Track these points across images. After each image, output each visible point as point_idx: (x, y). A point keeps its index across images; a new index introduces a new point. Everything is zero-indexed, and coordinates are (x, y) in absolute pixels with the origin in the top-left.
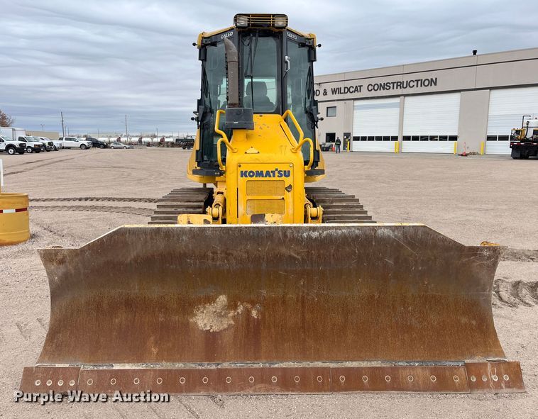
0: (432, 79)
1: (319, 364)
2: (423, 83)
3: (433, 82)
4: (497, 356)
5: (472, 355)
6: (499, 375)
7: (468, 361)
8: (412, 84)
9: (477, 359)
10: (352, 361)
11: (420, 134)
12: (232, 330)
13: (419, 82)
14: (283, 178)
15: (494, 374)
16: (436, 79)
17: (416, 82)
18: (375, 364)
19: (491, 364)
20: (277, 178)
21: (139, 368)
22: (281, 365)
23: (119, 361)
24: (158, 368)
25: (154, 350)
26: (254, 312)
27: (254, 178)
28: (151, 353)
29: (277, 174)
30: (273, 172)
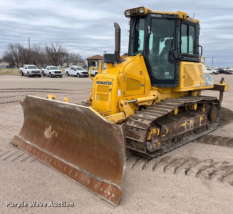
1: (63, 160)
4: (117, 184)
5: (108, 179)
6: (111, 193)
7: (104, 181)
9: (108, 182)
10: (72, 163)
12: (50, 139)
14: (109, 85)
15: (110, 191)
18: (77, 168)
19: (111, 186)
20: (107, 85)
21: (30, 144)
22: (54, 156)
23: (28, 140)
24: (33, 145)
25: (35, 139)
26: (56, 134)
27: (100, 85)
28: (34, 140)
29: (107, 83)
30: (106, 82)
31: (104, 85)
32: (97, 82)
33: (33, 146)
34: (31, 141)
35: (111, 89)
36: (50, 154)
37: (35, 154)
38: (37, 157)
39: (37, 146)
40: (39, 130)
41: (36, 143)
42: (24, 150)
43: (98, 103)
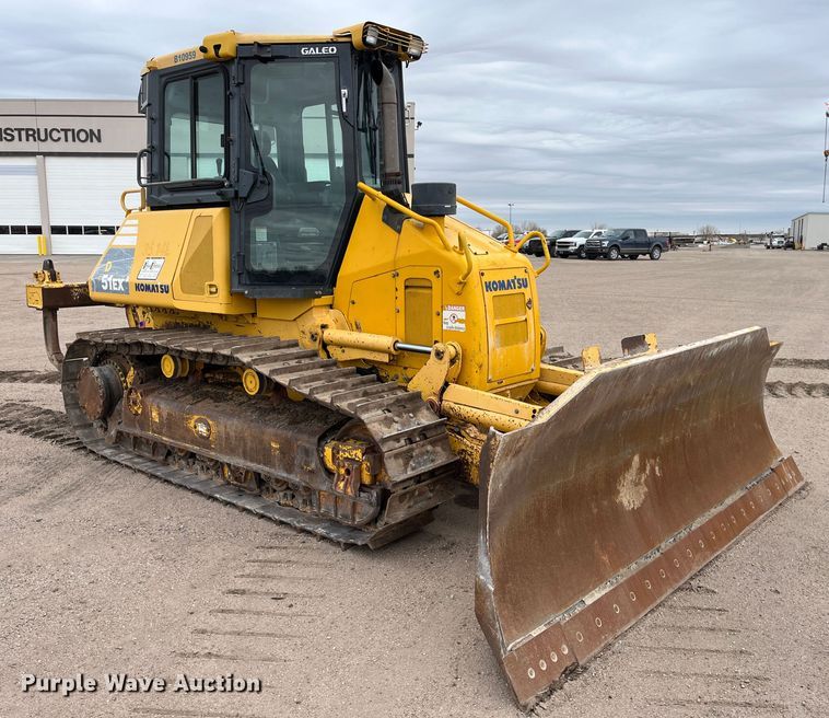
0: (91, 130)
1: (714, 511)
2: (76, 136)
3: (94, 136)
8: (55, 135)
11: (82, 223)
12: (649, 501)
13: (70, 134)
14: (523, 290)
15: (788, 473)
16: (99, 131)
17: (63, 133)
20: (517, 290)
21: (607, 590)
22: (695, 526)
23: (585, 591)
24: (621, 580)
25: (605, 558)
26: (657, 468)
27: (499, 292)
28: (604, 564)
29: (517, 285)
30: (513, 281)
31: (510, 291)
32: (489, 286)
33: (626, 581)
34: (600, 579)
35: (530, 302)
36: (682, 534)
37: (660, 586)
38: (671, 586)
39: (634, 566)
40: (595, 511)
41: (620, 561)
42: (613, 631)
43: (502, 357)
